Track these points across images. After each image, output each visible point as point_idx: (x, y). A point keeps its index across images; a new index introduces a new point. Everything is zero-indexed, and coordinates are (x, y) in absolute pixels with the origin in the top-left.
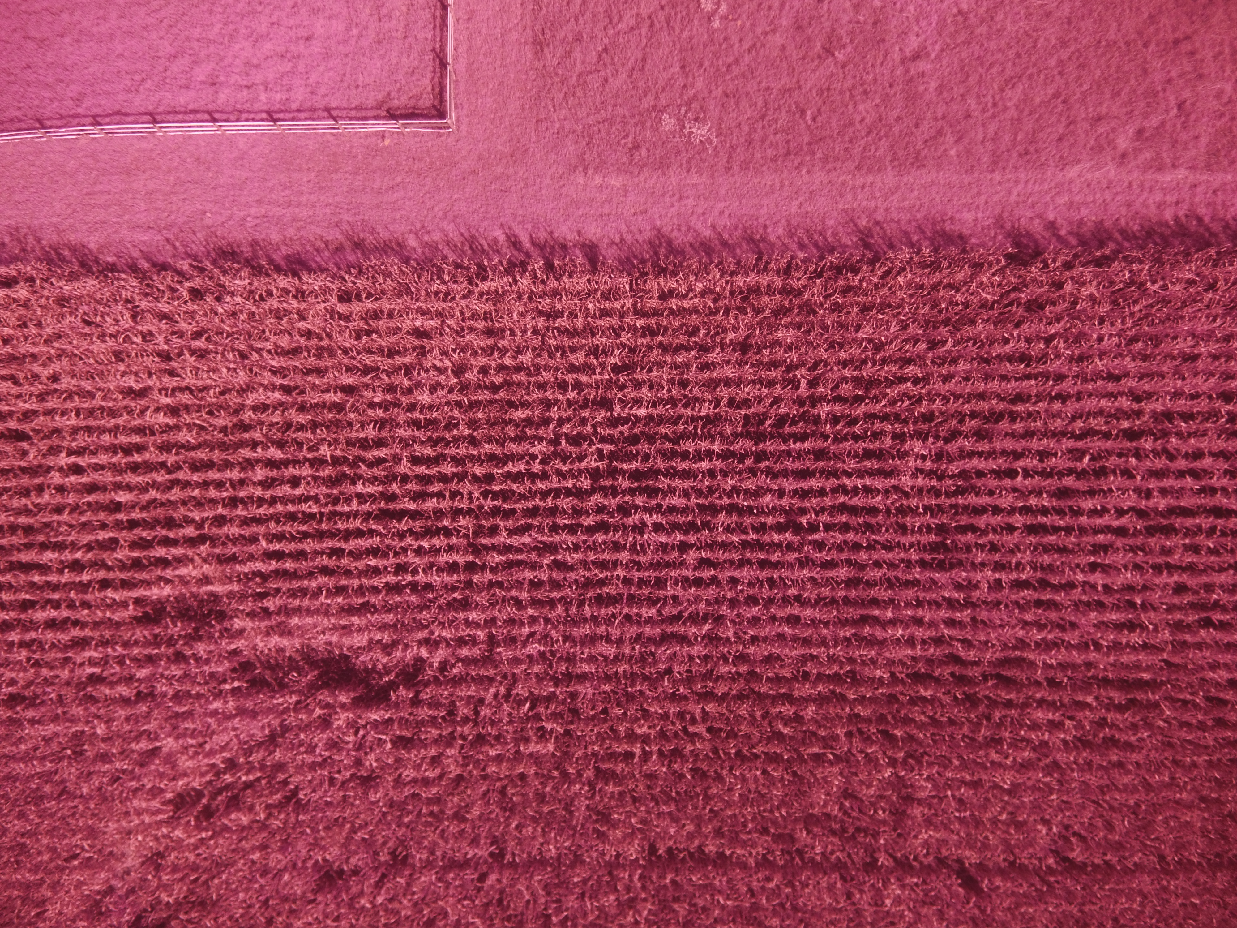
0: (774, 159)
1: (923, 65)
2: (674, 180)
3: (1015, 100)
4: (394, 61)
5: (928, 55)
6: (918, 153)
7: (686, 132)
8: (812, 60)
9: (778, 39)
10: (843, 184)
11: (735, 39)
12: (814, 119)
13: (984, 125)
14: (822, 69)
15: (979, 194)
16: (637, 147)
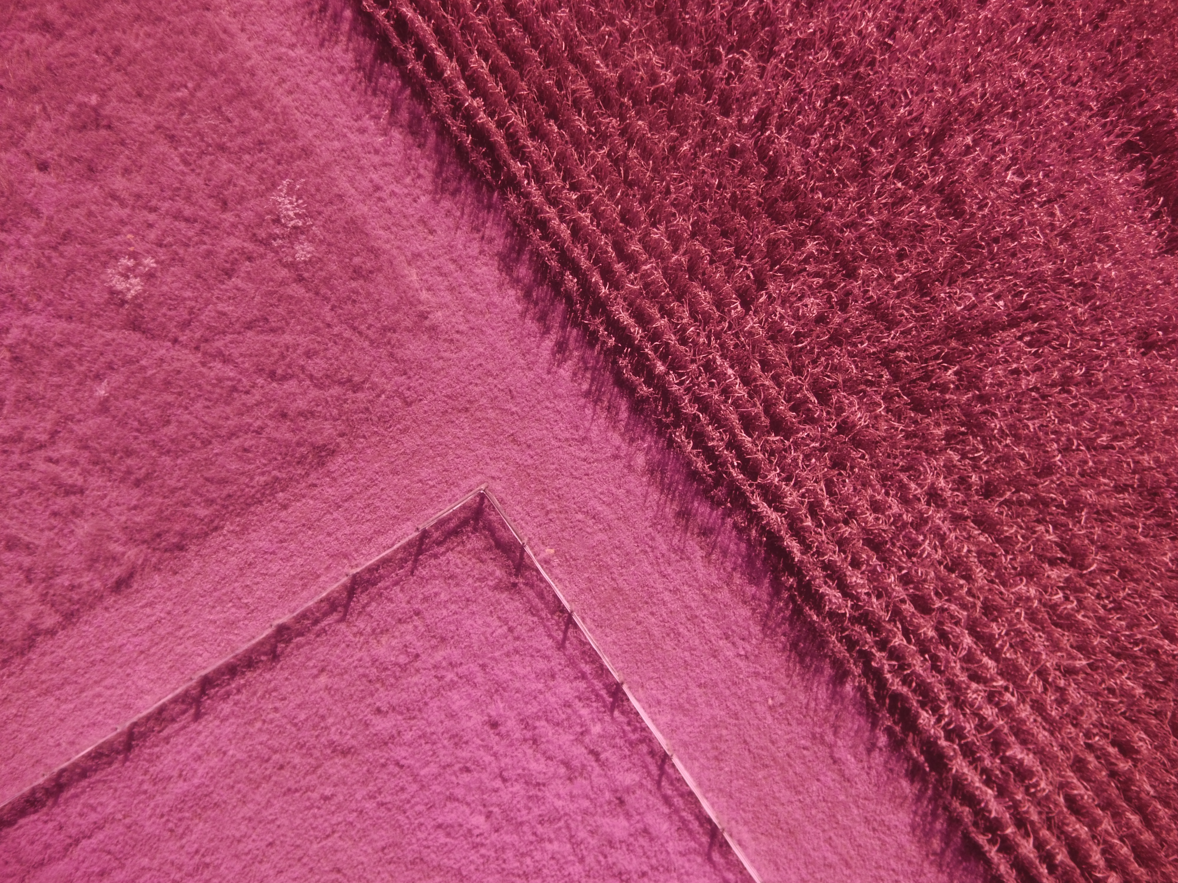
0: (259, 106)
2: (363, 208)
4: (453, 607)
8: (118, 131)
9: (119, 184)
11: (154, 234)
14: (121, 114)
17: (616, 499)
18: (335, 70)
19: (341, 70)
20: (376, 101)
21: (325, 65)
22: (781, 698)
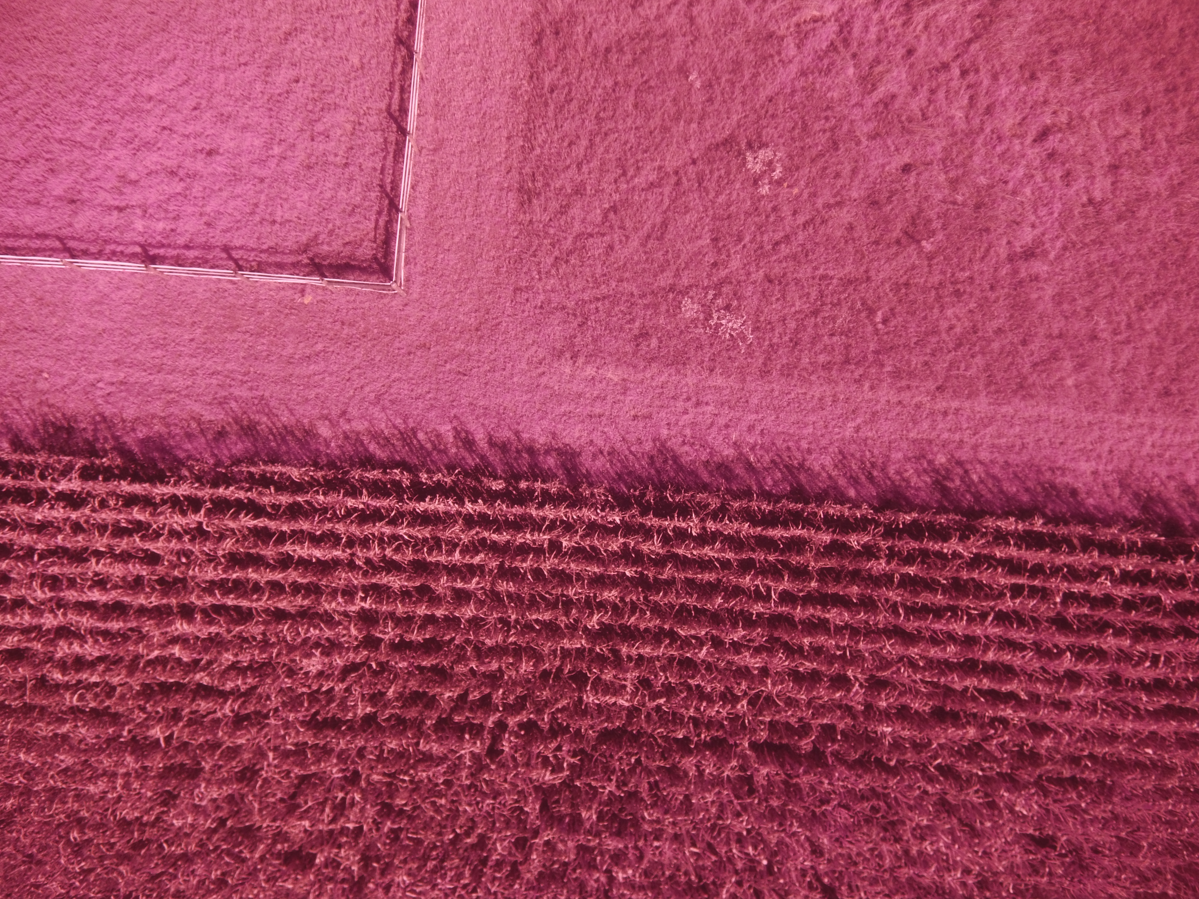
0: (827, 367)
1: (1040, 267)
2: (691, 380)
3: (1156, 323)
4: (328, 195)
5: (1046, 253)
6: (1025, 378)
7: (712, 323)
8: (889, 246)
9: (845, 215)
10: (918, 406)
11: (786, 211)
12: (885, 321)
13: (1114, 352)
14: (900, 259)
15: (1101, 439)
16: (644, 335)
17: (307, 387)
18: (813, 446)
19: (809, 451)
20: (767, 458)
21: (824, 442)
22: (42, 385)
